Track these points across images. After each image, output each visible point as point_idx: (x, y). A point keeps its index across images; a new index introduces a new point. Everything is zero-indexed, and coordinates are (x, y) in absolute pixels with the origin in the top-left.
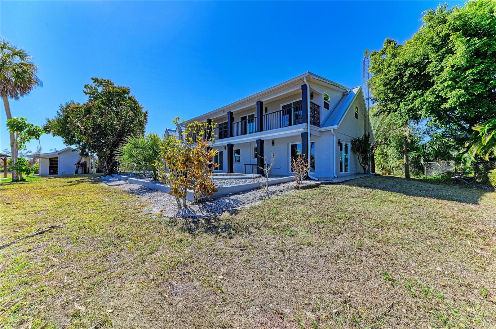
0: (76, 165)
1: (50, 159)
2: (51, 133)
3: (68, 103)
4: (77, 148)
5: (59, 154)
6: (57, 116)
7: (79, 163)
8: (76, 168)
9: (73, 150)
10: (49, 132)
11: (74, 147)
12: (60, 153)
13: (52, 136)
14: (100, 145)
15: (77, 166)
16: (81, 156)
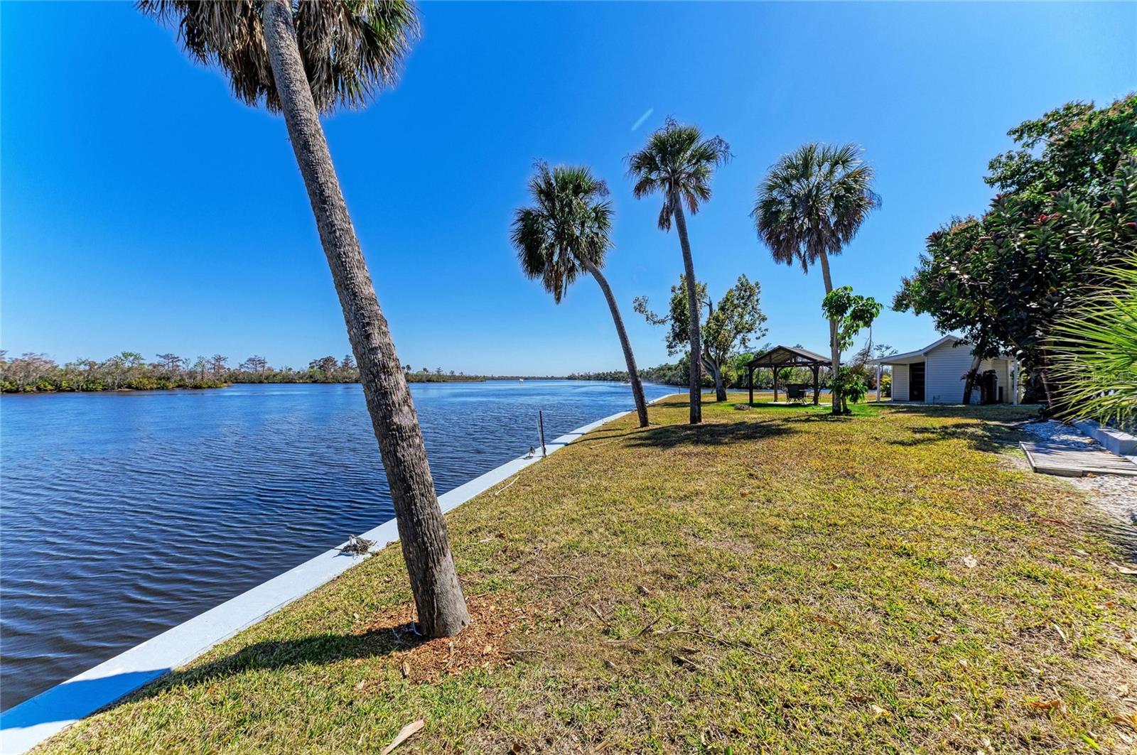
0: (965, 380)
1: (911, 366)
2: (911, 310)
3: (944, 226)
4: (966, 337)
5: (926, 354)
6: (920, 266)
7: (972, 374)
8: (967, 387)
9: (958, 343)
10: (907, 306)
11: (958, 334)
12: (929, 352)
13: (914, 315)
14: (1021, 320)
15: (967, 382)
16: (977, 358)
